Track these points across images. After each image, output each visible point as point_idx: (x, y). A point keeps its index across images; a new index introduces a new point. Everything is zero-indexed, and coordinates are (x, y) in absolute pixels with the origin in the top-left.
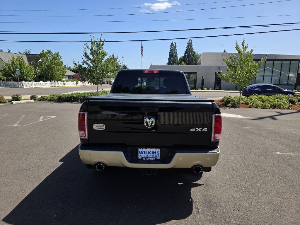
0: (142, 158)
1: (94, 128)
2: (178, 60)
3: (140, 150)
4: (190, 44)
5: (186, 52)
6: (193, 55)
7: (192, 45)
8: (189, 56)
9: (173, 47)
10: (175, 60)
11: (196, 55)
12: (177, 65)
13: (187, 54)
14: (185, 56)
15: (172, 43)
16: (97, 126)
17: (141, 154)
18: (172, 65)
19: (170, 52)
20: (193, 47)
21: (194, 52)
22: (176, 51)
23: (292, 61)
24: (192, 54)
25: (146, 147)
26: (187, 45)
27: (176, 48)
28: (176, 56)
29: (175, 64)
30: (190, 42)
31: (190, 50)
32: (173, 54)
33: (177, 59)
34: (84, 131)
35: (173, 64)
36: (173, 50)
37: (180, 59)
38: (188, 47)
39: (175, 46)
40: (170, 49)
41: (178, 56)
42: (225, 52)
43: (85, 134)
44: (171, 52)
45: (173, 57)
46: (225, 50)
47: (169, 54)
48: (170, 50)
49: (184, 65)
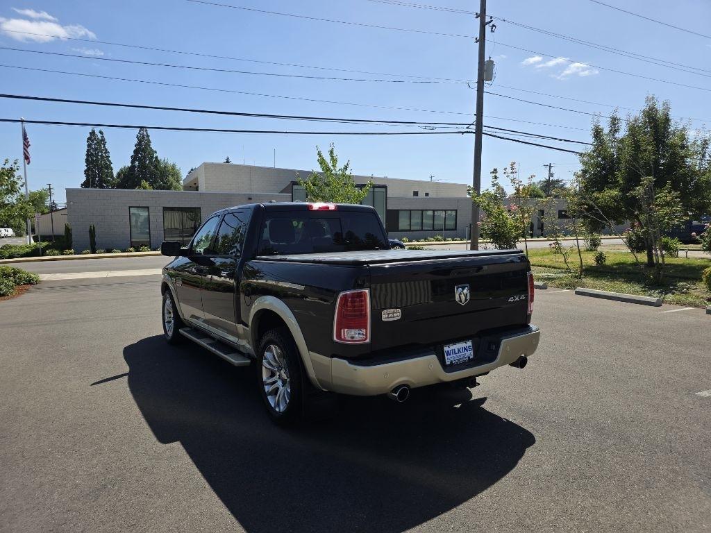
0: (451, 362)
1: (383, 320)
2: (115, 176)
3: (446, 349)
4: (143, 137)
5: (134, 158)
6: (156, 167)
7: (149, 141)
8: (142, 166)
9: (95, 142)
10: (107, 176)
11: (162, 165)
12: (113, 188)
13: (137, 163)
14: (133, 167)
15: (93, 133)
16: (388, 314)
17: (449, 356)
18: (98, 189)
19: (87, 155)
20: (153, 146)
21: (157, 157)
22: (107, 152)
23: (377, 187)
24: (151, 162)
25: (455, 341)
26: (136, 141)
27: (104, 146)
28: (108, 167)
29: (108, 186)
30: (145, 133)
31: (145, 153)
32: (97, 161)
33: (112, 173)
34: (366, 328)
35: (102, 187)
36: (96, 149)
37: (119, 174)
38: (139, 144)
39: (103, 140)
40: (89, 146)
41: (112, 165)
42: (228, 162)
43: (366, 333)
44: (92, 154)
45: (100, 170)
46: (228, 159)
47: (87, 160)
48: (88, 151)
49: (149, 190)
